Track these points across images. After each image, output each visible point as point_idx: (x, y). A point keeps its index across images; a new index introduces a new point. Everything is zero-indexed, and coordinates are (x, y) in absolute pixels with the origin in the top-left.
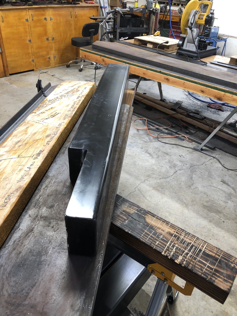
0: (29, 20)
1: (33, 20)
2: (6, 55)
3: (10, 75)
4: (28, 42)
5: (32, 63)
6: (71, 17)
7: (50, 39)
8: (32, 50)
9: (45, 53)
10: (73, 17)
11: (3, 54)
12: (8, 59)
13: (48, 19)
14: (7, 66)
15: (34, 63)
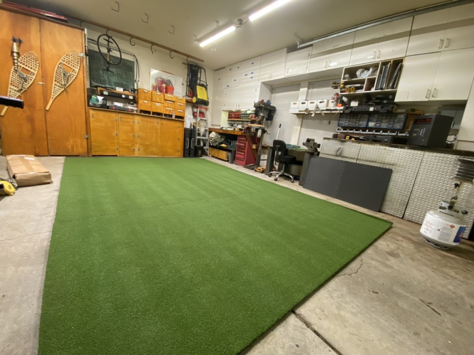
0: (118, 120)
1: (121, 120)
2: (92, 140)
3: (94, 156)
4: (114, 134)
5: (116, 150)
6: (158, 124)
7: (136, 136)
8: (118, 140)
9: (130, 145)
10: (159, 124)
11: (89, 139)
12: (93, 144)
13: (136, 122)
14: (91, 149)
15: (118, 151)
